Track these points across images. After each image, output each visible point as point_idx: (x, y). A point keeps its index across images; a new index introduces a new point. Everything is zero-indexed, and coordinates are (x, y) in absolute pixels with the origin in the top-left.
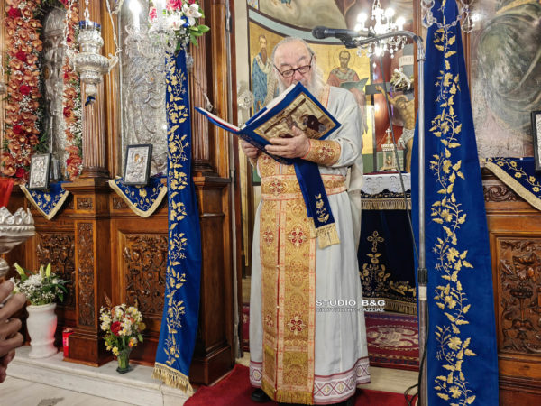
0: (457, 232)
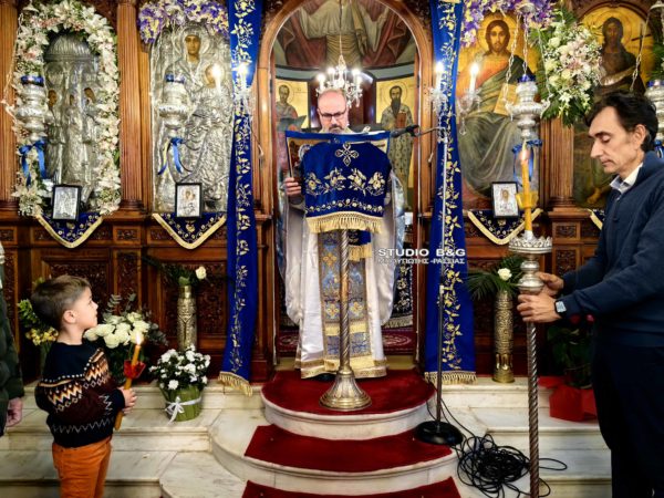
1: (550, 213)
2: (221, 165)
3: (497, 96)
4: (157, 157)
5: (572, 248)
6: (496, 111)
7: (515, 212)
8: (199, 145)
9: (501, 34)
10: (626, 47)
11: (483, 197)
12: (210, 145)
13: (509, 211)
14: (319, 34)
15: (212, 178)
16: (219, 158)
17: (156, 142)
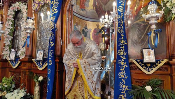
0: (125, 80)
13: (151, 60)
14: (107, 10)
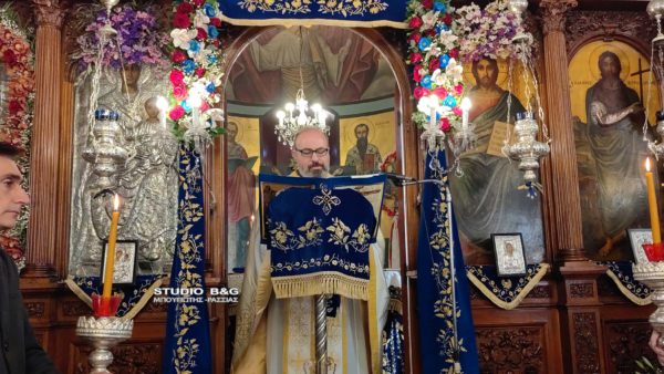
1: (562, 269)
2: (161, 216)
3: (489, 136)
4: (76, 207)
5: (592, 310)
6: (489, 152)
7: (522, 269)
8: (134, 192)
9: (488, 67)
10: (626, 83)
11: (481, 250)
12: (148, 191)
13: (515, 268)
14: (273, 67)
15: (148, 233)
16: (158, 207)
17: (79, 189)
